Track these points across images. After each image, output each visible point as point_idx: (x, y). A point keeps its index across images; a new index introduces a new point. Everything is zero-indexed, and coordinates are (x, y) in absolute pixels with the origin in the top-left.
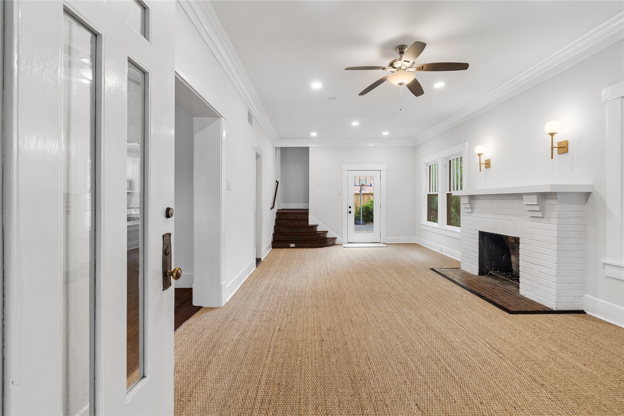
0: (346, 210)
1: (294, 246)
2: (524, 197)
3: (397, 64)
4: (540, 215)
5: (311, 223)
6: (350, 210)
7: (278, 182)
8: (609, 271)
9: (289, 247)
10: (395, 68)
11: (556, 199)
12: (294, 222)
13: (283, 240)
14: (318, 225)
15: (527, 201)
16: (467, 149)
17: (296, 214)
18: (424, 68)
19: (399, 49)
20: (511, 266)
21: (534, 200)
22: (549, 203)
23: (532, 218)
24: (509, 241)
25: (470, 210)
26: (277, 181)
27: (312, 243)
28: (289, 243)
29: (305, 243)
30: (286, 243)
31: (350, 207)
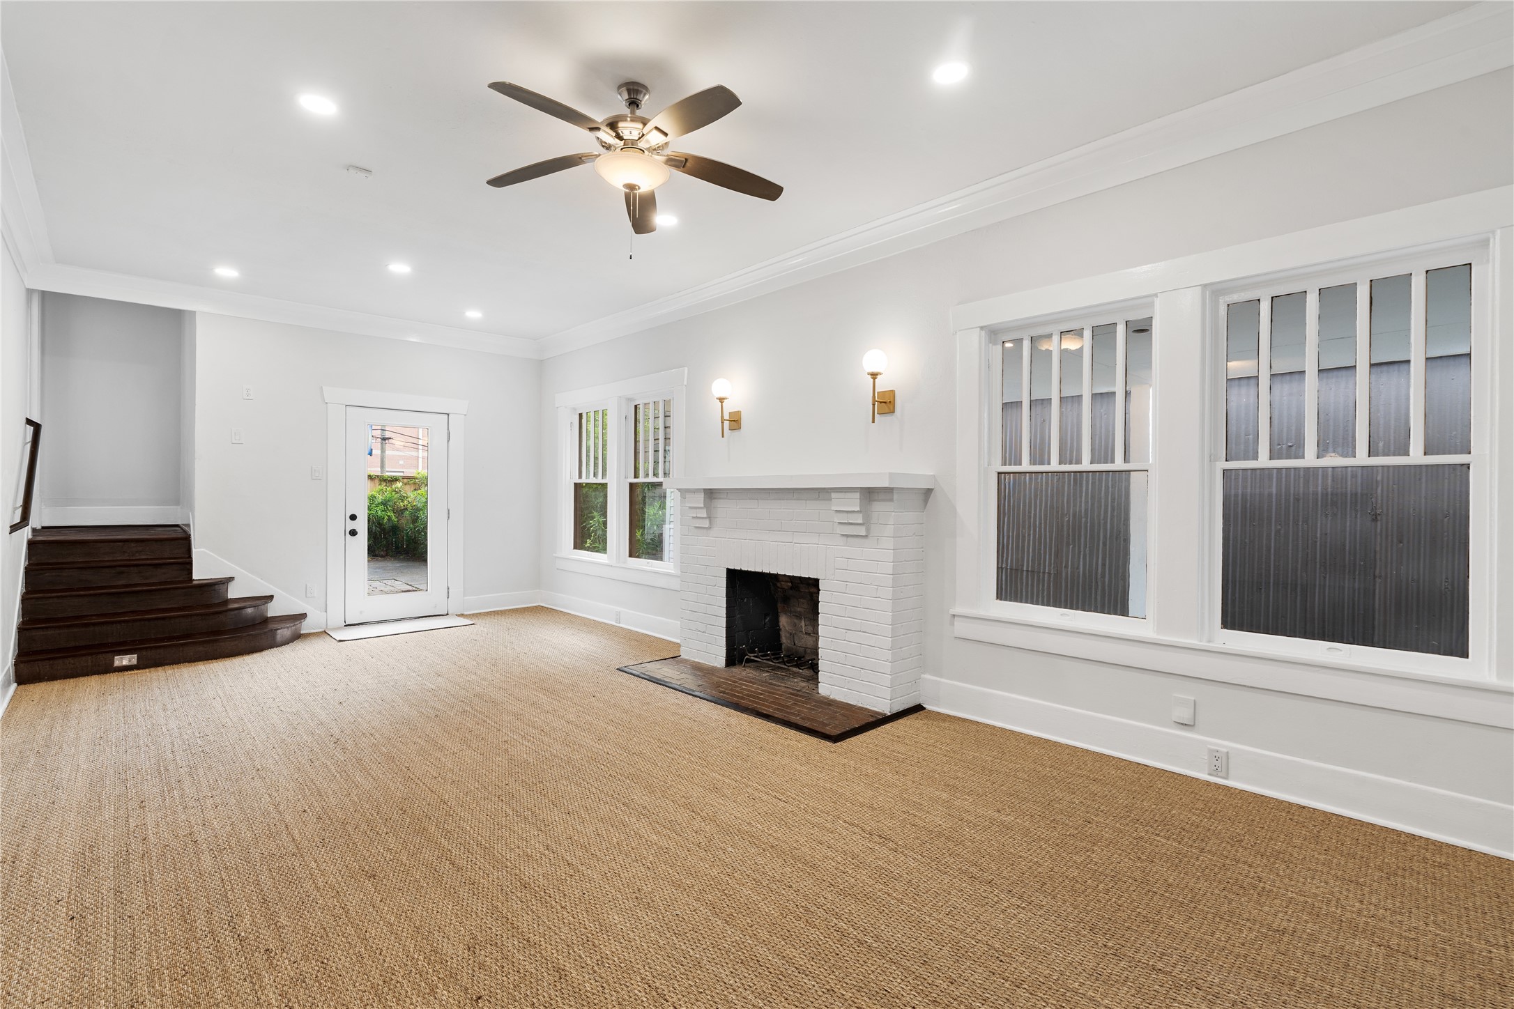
0: (339, 525)
1: (134, 662)
2: (833, 495)
3: (629, 130)
4: (862, 531)
5: (202, 571)
6: (352, 525)
7: (37, 428)
8: (961, 628)
9: (109, 669)
10: (619, 137)
11: (891, 500)
12: (122, 573)
13: (72, 644)
14: (231, 579)
15: (839, 502)
16: (685, 383)
17: (133, 545)
18: (688, 164)
19: (629, 91)
20: (779, 636)
21: (853, 503)
22: (878, 507)
23: (845, 538)
24: (779, 585)
25: (706, 524)
26: (29, 422)
27: (216, 641)
28: (109, 655)
29: (182, 645)
30: (91, 654)
31: (353, 517)
